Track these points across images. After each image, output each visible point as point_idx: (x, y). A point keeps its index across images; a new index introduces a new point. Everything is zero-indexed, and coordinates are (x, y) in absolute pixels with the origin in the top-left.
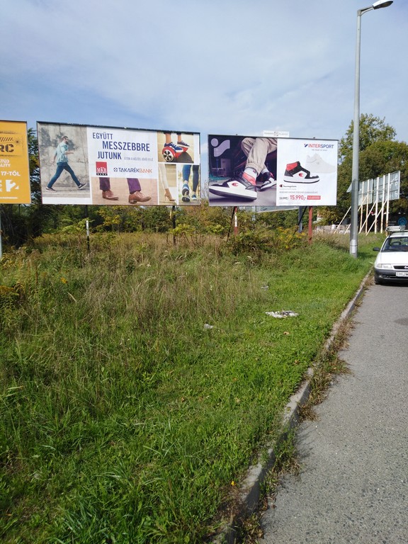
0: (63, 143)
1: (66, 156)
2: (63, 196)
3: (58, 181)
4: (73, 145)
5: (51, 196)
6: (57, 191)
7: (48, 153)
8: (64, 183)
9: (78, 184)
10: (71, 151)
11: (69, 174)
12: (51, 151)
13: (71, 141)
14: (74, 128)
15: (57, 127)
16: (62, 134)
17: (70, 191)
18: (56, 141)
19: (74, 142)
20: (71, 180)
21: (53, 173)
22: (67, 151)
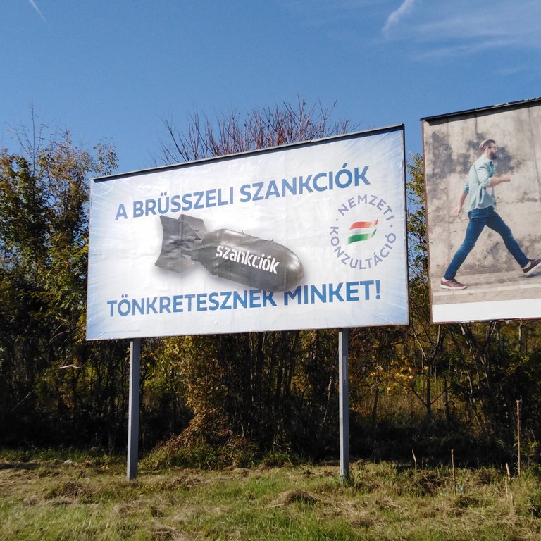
0: (484, 159)
1: (489, 191)
2: (483, 298)
3: (469, 259)
4: (508, 158)
5: (452, 300)
6: (467, 286)
7: (446, 191)
8: (486, 263)
9: (522, 260)
10: (504, 176)
11: (497, 237)
12: (455, 183)
13: (503, 150)
14: (512, 113)
15: (470, 122)
16: (480, 137)
17: (501, 281)
18: (466, 157)
19: (511, 150)
20: (504, 254)
21: (459, 241)
22: (495, 178)
